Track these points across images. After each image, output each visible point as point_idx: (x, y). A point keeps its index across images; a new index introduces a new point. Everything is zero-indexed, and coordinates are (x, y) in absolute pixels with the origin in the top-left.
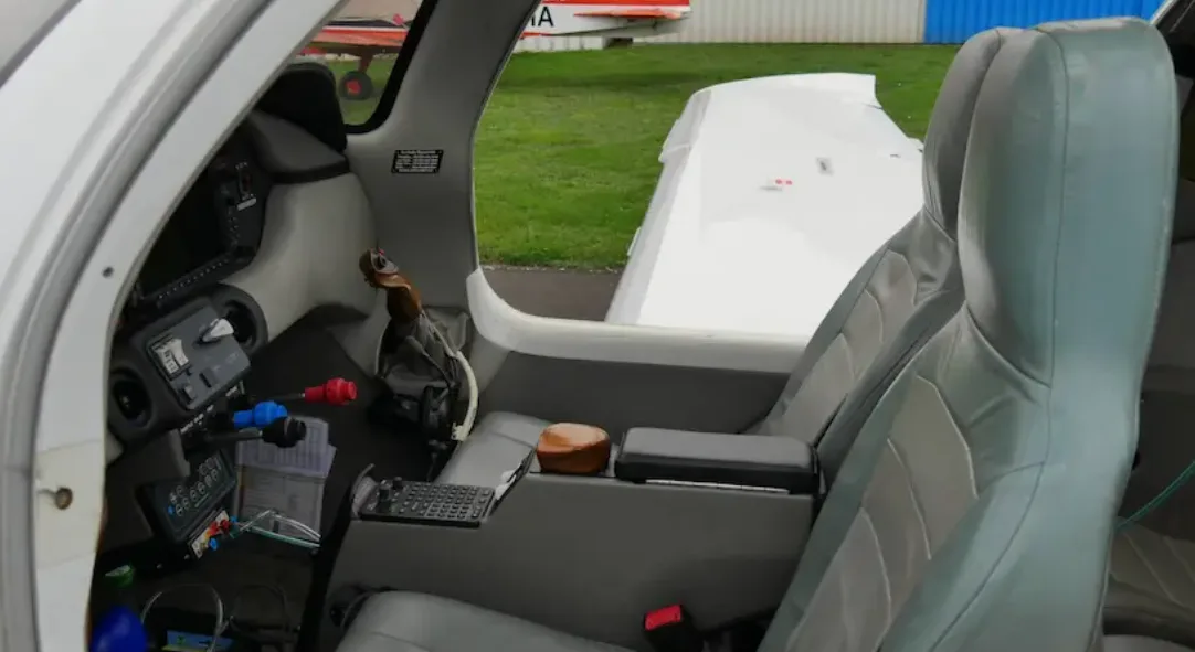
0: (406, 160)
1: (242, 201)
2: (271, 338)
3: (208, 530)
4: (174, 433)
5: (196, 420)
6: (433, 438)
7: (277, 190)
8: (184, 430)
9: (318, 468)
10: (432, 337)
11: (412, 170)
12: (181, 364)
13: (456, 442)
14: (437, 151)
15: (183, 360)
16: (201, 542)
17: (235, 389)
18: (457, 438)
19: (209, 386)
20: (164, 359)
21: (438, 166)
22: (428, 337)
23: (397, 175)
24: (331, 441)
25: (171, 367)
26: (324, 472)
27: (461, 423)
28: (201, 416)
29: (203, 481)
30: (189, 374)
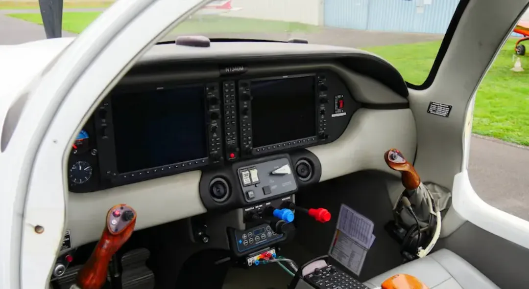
0: (434, 107)
1: (335, 113)
2: (322, 179)
3: (260, 255)
4: (241, 211)
5: (257, 207)
6: (407, 251)
7: (361, 111)
8: (246, 210)
9: (366, 243)
10: (425, 200)
11: (436, 113)
12: (253, 181)
13: (418, 257)
14: (449, 106)
15: (255, 178)
16: (254, 259)
17: (289, 198)
18: (419, 256)
19: (265, 194)
20: (244, 177)
21: (448, 114)
22: (423, 199)
23: (429, 114)
24: (374, 233)
25: (246, 181)
26: (368, 246)
27: (424, 248)
28: (261, 206)
29: (266, 233)
30: (256, 186)
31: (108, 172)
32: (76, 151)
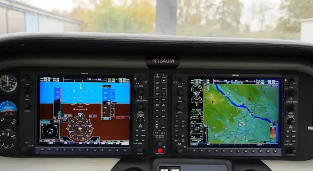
31: (26, 142)
32: (3, 119)
